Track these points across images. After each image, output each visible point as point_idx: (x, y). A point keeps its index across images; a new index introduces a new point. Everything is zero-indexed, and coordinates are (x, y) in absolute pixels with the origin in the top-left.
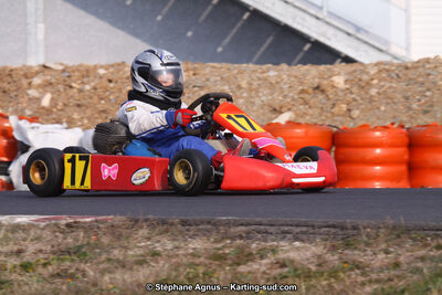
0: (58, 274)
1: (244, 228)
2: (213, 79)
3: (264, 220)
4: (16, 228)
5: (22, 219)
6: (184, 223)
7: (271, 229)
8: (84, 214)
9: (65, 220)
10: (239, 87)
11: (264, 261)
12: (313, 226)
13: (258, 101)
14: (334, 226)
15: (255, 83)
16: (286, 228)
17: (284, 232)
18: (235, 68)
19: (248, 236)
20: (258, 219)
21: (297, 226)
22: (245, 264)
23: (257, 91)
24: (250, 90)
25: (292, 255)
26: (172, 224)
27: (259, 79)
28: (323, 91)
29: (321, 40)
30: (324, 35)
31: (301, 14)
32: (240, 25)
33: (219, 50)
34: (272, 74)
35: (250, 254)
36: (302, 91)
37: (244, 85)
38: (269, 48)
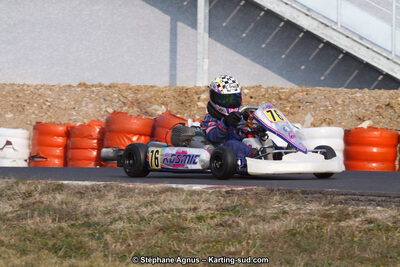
0: (221, 225)
1: (343, 197)
2: (319, 98)
3: (356, 192)
4: (193, 193)
5: (197, 187)
6: (303, 193)
7: (362, 198)
8: (237, 185)
9: (225, 188)
10: (337, 103)
11: (357, 219)
12: (390, 197)
13: (348, 113)
15: (347, 101)
16: (371, 198)
17: (370, 200)
18: (334, 91)
19: (346, 202)
20: (353, 191)
21: (379, 196)
22: (344, 221)
23: (348, 106)
24: (344, 105)
25: (376, 215)
26: (296, 193)
27: (350, 98)
28: (392, 107)
29: (390, 73)
30: (392, 70)
31: (377, 56)
32: (336, 62)
33: (322, 78)
34: (358, 95)
35: (348, 214)
36: (378, 107)
37: (340, 102)
38: (355, 78)
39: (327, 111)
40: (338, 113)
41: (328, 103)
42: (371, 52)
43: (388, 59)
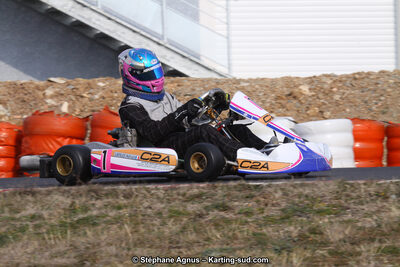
30: (164, 57)
31: (146, 41)
42: (138, 37)
43: (159, 44)
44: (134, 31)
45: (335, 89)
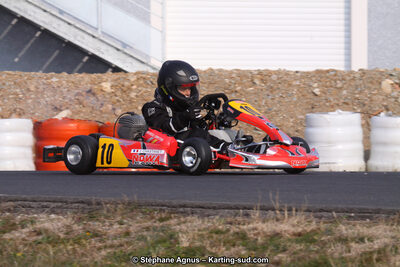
1: (12, 203)
2: (7, 84)
3: (29, 197)
7: (34, 204)
10: (29, 90)
11: (24, 230)
12: (67, 202)
13: (43, 101)
14: (82, 202)
15: (41, 87)
16: (45, 204)
17: (43, 207)
18: (25, 75)
19: (14, 210)
20: (24, 196)
21: (54, 202)
22: (9, 232)
23: (42, 92)
24: (37, 92)
25: (47, 225)
27: (44, 84)
28: (94, 94)
29: (97, 53)
30: (99, 50)
31: (80, 33)
32: (32, 41)
33: (16, 60)
34: (54, 80)
35: (14, 224)
36: (78, 94)
37: (32, 88)
38: (55, 60)
39: (18, 100)
40: (30, 101)
41: (18, 90)
42: (73, 29)
43: (94, 37)
44: (69, 24)
45: (134, 87)
